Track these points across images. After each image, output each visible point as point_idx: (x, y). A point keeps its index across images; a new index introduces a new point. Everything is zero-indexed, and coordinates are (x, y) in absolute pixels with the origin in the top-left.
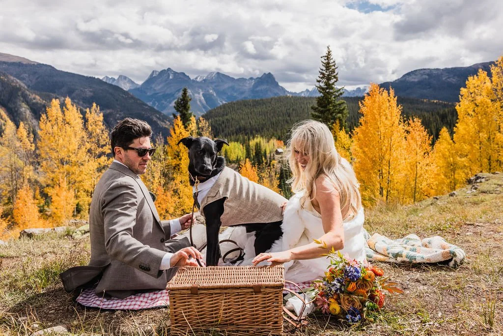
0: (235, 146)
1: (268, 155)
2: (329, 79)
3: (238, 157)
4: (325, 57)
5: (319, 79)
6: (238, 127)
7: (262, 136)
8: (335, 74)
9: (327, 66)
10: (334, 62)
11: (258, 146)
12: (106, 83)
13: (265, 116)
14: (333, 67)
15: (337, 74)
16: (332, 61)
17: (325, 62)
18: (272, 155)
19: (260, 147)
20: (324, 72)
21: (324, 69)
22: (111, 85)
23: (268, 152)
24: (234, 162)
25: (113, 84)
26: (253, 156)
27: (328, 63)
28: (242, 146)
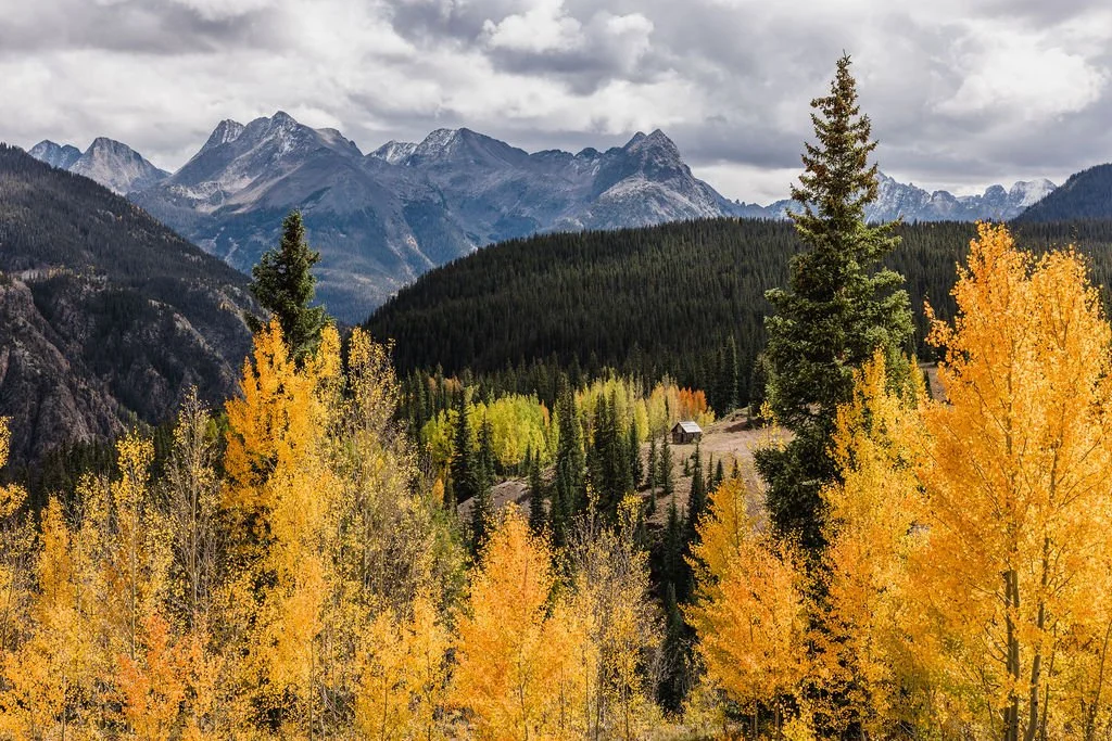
0: (517, 410)
1: (644, 446)
2: (839, 187)
3: (528, 451)
4: (829, 101)
5: (801, 187)
6: (533, 336)
7: (623, 373)
8: (864, 171)
9: (836, 139)
10: (862, 124)
11: (605, 414)
12: (44, 167)
13: (637, 294)
14: (859, 145)
15: (874, 170)
16: (853, 120)
17: (826, 121)
18: (659, 445)
19: (613, 415)
20: (822, 161)
21: (823, 148)
22: (64, 174)
23: (644, 432)
24: (514, 470)
25: (73, 169)
26: (588, 450)
27: (839, 128)
28: (544, 410)
